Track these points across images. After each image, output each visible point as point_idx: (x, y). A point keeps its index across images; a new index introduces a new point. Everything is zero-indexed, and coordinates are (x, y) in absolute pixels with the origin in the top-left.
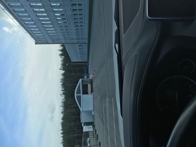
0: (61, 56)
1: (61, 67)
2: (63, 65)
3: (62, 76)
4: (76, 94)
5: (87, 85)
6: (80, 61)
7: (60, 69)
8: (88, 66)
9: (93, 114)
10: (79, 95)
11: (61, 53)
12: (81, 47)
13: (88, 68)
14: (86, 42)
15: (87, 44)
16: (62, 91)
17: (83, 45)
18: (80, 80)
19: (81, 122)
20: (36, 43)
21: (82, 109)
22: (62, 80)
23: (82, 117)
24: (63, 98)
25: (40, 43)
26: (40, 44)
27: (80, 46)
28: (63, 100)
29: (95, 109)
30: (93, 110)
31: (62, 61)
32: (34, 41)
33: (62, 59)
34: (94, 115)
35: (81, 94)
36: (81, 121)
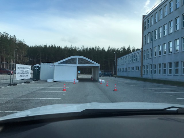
0: (123, 48)
1: (111, 48)
2: (113, 50)
3: (102, 49)
4: (79, 58)
5: (90, 73)
6: (118, 67)
7: (109, 47)
8: (112, 76)
9: (49, 81)
10: (77, 61)
11: (126, 48)
12: (135, 69)
13: (111, 76)
14: (143, 75)
15: (141, 77)
16: (87, 48)
17: (139, 72)
18: (98, 65)
19: (41, 63)
20: (144, 16)
21: (57, 64)
22: (98, 48)
23: (48, 65)
24: (80, 48)
25: (145, 21)
26: (143, 20)
27: (138, 68)
28: (78, 48)
29: (56, 83)
30: (53, 82)
31: (118, 50)
32: (147, 14)
33: (120, 50)
34: (47, 81)
35: (77, 65)
36: (43, 63)
